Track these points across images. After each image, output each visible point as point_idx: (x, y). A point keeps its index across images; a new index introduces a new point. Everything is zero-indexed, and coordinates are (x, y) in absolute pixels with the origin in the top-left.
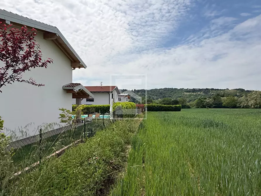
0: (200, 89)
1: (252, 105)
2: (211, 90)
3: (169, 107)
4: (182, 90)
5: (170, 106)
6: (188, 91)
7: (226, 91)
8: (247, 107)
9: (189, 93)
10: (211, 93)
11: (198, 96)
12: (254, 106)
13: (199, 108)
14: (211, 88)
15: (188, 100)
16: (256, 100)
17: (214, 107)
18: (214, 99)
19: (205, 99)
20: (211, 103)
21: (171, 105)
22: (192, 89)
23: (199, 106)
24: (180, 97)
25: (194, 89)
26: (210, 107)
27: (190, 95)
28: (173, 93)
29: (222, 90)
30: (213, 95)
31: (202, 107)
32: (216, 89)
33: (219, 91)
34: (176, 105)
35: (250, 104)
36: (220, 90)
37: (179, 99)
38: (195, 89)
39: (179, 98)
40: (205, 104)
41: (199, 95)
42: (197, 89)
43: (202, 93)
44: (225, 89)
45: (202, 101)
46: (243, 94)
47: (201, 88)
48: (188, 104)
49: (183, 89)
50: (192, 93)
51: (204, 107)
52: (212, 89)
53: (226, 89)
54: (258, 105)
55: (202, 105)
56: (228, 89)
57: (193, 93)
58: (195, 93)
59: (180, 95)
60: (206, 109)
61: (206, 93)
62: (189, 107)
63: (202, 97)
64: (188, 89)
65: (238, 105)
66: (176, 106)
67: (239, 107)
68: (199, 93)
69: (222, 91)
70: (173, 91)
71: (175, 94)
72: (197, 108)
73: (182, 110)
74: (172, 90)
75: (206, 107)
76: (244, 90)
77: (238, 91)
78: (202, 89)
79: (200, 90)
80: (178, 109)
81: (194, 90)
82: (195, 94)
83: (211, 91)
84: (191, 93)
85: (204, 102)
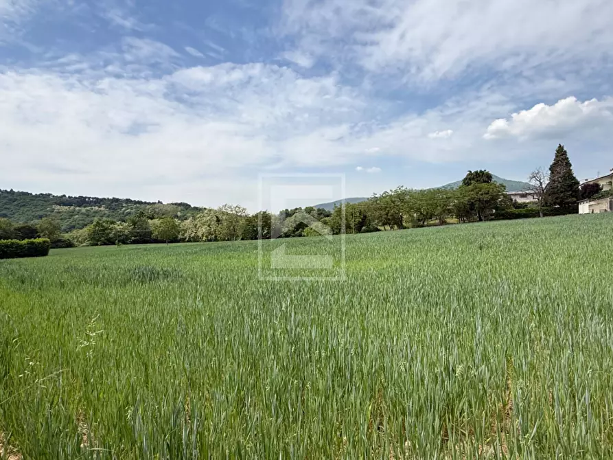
0: (97, 199)
1: (203, 235)
2: (126, 203)
3: (7, 246)
4: (45, 198)
5: (13, 244)
6: (63, 201)
7: (157, 206)
8: (195, 239)
9: (67, 207)
10: (125, 210)
11: (94, 217)
12: (207, 237)
13: (97, 245)
14: (125, 198)
15: (64, 225)
16: (209, 226)
17: (134, 242)
18: (134, 223)
19: (113, 223)
20: (126, 232)
21: (14, 241)
22: (75, 198)
23: (98, 241)
24: (41, 217)
25: (81, 197)
26: (124, 243)
27: (71, 214)
28: (17, 205)
29: (149, 204)
30: (129, 213)
31: (105, 244)
32: (135, 201)
33: (143, 206)
34: (32, 240)
35: (200, 234)
36: (145, 203)
37: (36, 223)
38: (86, 197)
39: (36, 221)
40: (111, 235)
41: (96, 212)
42: (89, 198)
43: (102, 209)
44: (155, 203)
45: (107, 229)
46: (189, 215)
47: (100, 197)
48: (67, 236)
49: (49, 195)
50: (78, 208)
51: (110, 242)
52: (128, 201)
53: (157, 202)
54: (212, 235)
55: (103, 238)
56: (161, 203)
57: (80, 207)
58: (85, 207)
59: (41, 213)
60: (116, 246)
61: (114, 209)
62: (69, 245)
63: (104, 219)
64: (64, 196)
65: (180, 236)
66: (32, 243)
67: (183, 240)
68: (97, 208)
69: (148, 207)
70: (16, 200)
71: (22, 208)
72: (93, 245)
73: (51, 251)
74: (10, 197)
75: (117, 241)
76: (190, 206)
77: (180, 208)
78: (104, 199)
79: (98, 202)
80: (40, 251)
81: (82, 201)
82: (83, 210)
83: (124, 205)
84: (72, 207)
85: (111, 229)
